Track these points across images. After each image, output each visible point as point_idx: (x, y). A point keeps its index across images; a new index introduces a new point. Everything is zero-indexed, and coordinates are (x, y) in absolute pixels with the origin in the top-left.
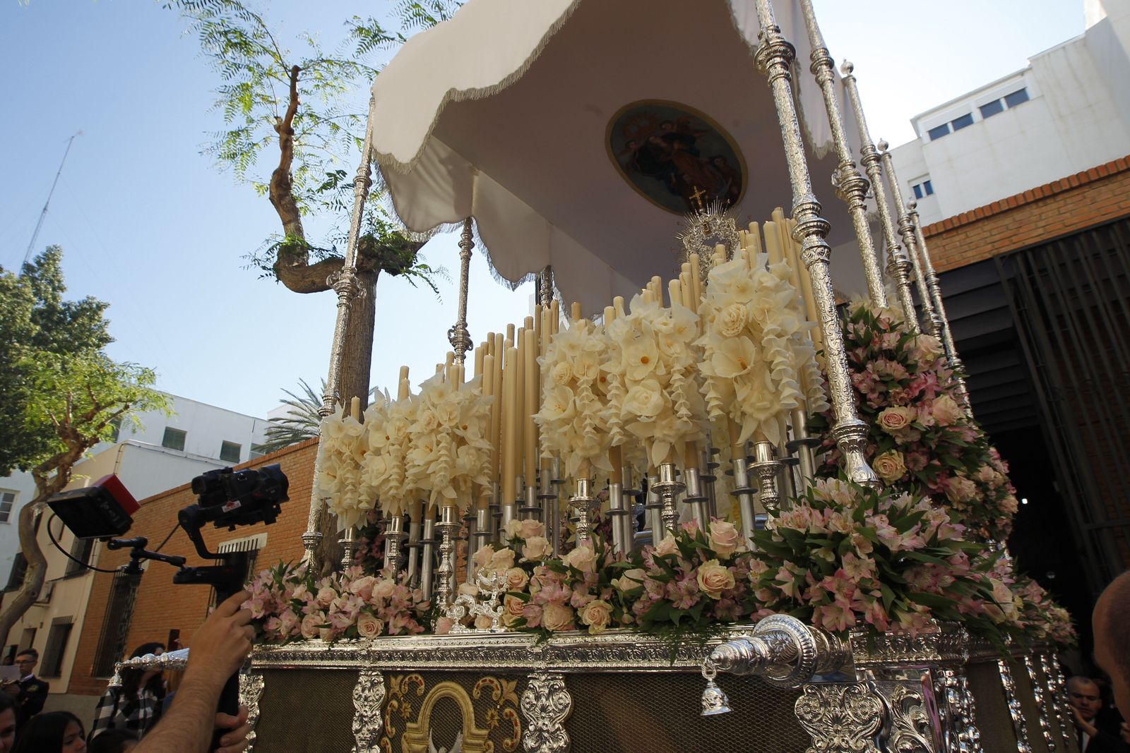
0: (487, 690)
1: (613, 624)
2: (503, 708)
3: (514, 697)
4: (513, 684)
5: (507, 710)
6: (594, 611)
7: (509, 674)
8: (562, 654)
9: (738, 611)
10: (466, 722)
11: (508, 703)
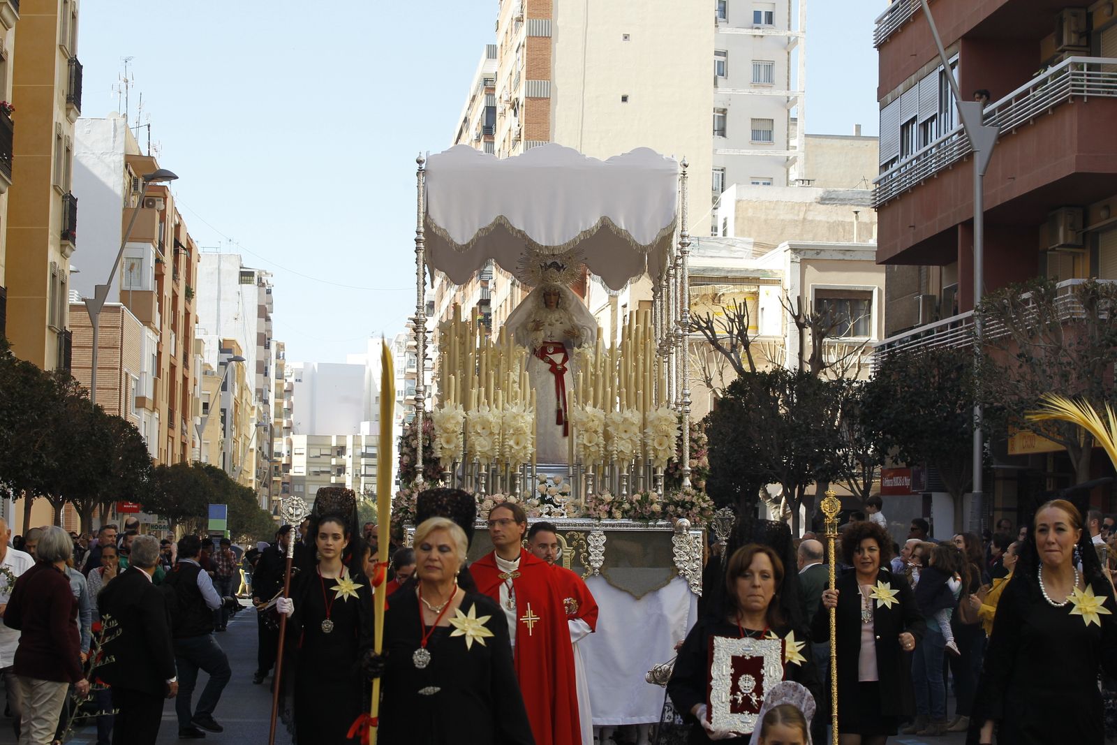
0: (572, 536)
1: (622, 518)
2: (579, 541)
3: (584, 538)
4: (583, 534)
5: (581, 541)
6: (618, 514)
7: (581, 532)
8: (606, 525)
9: (661, 516)
10: (563, 545)
11: (582, 539)
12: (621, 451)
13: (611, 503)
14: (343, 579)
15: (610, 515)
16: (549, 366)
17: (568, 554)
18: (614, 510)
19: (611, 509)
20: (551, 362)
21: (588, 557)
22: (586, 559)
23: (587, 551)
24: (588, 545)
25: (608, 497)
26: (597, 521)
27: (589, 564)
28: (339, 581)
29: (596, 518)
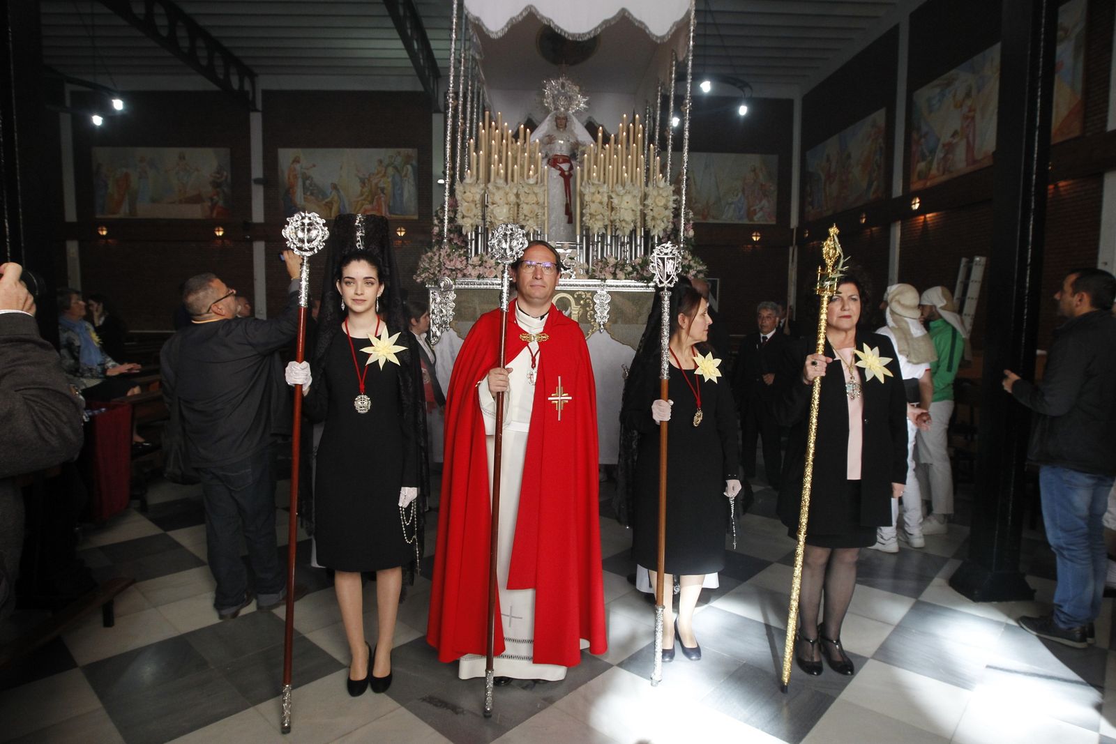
0: (580, 296)
2: (586, 300)
3: (591, 297)
4: (590, 294)
5: (588, 300)
7: (588, 291)
10: (572, 304)
11: (589, 298)
12: (624, 220)
13: (616, 266)
14: (379, 338)
15: (615, 276)
16: (559, 172)
17: (576, 312)
18: (618, 271)
19: (615, 271)
20: (561, 169)
21: (594, 315)
22: (592, 316)
23: (593, 310)
24: (595, 303)
25: (612, 261)
26: (603, 282)
27: (595, 321)
28: (374, 340)
29: (602, 279)
